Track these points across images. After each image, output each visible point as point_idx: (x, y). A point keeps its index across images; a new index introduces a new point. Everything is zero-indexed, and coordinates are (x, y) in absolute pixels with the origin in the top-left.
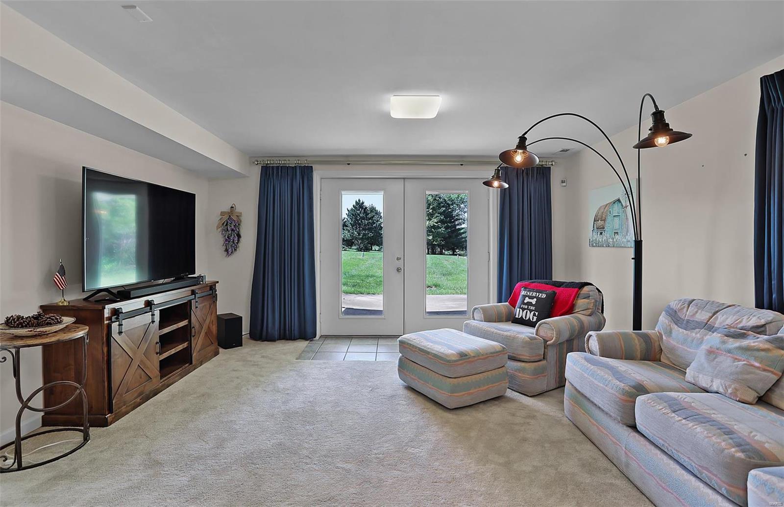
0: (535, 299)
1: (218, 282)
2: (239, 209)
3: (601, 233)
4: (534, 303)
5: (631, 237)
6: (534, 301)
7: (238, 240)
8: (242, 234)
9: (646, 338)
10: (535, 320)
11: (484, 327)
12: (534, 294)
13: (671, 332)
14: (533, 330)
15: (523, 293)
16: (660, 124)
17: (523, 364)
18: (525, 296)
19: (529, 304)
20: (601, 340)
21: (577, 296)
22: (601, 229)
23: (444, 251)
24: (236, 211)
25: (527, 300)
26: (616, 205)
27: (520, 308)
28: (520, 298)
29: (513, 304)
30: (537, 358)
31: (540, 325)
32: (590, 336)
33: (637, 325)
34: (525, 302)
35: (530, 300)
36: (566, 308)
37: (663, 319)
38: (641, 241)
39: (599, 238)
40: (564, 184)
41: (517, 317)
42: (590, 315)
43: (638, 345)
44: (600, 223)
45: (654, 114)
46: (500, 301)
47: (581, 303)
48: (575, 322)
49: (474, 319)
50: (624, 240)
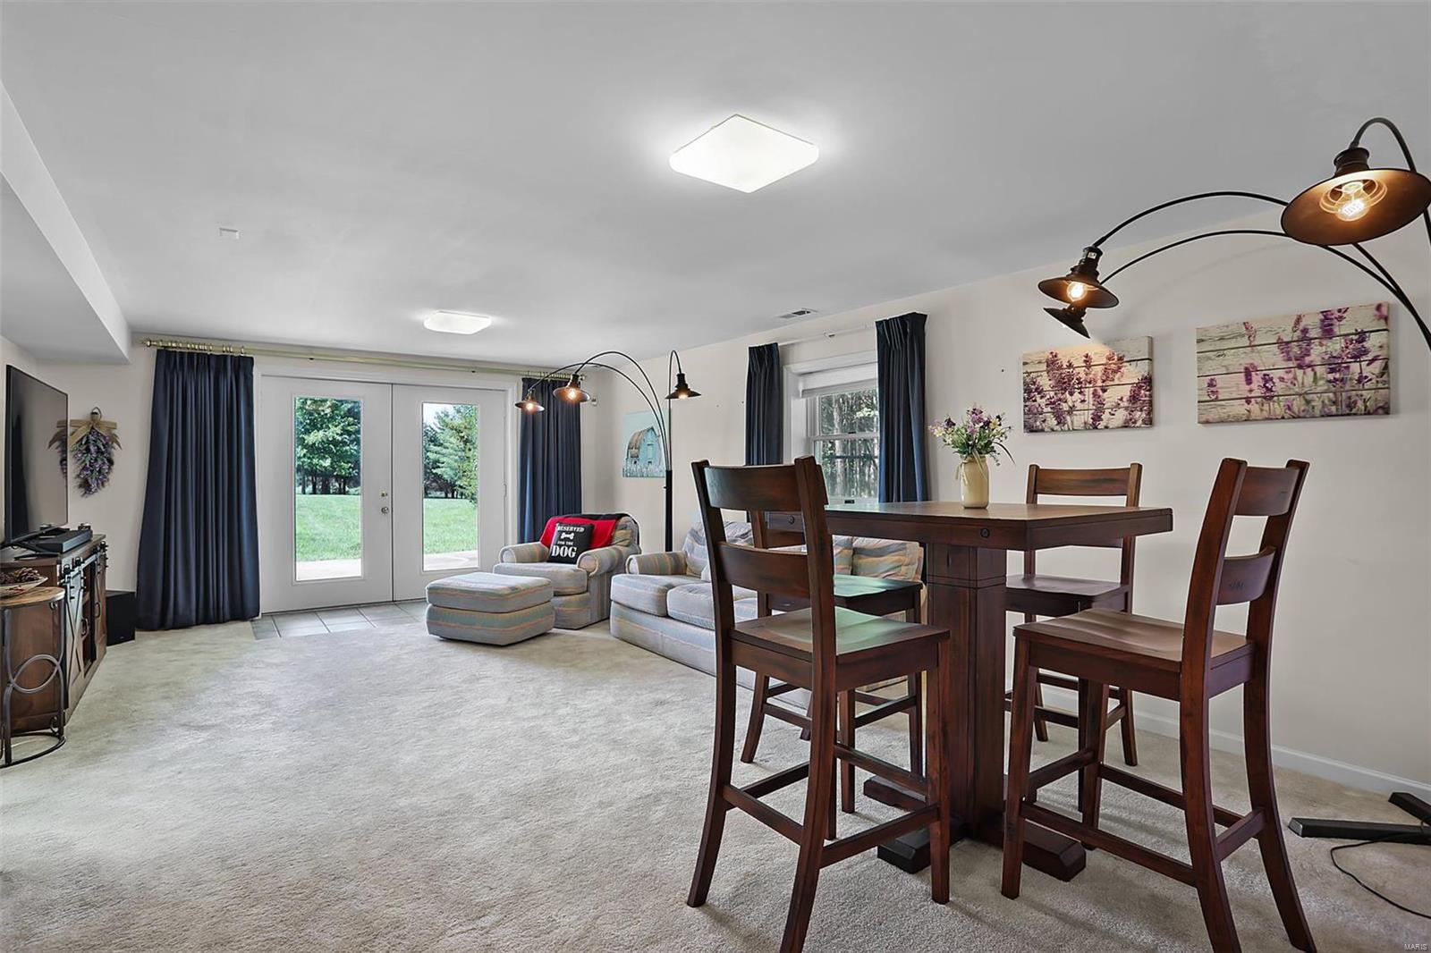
0: (573, 534)
1: (104, 537)
2: (106, 416)
3: (635, 462)
4: (572, 538)
5: (663, 467)
6: (571, 536)
7: (109, 468)
8: (115, 459)
9: (676, 557)
10: (573, 556)
11: (520, 568)
12: (571, 529)
13: (693, 549)
14: (575, 566)
15: (559, 528)
16: (682, 386)
17: (568, 598)
18: (561, 532)
19: (567, 539)
20: (640, 561)
21: (615, 528)
22: (635, 458)
23: (347, 489)
24: (102, 420)
25: (564, 535)
26: (649, 433)
27: (556, 544)
28: (555, 535)
29: (547, 543)
30: (581, 590)
31: (582, 558)
32: (631, 559)
33: (669, 547)
34: (562, 537)
35: (568, 536)
36: (606, 540)
37: (688, 540)
38: (671, 471)
39: (633, 467)
40: (595, 403)
41: (553, 555)
42: (627, 546)
43: (669, 562)
44: (634, 451)
45: (678, 375)
46: (522, 541)
47: (619, 534)
48: (614, 552)
49: (502, 562)
50: (657, 470)
